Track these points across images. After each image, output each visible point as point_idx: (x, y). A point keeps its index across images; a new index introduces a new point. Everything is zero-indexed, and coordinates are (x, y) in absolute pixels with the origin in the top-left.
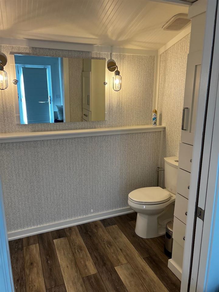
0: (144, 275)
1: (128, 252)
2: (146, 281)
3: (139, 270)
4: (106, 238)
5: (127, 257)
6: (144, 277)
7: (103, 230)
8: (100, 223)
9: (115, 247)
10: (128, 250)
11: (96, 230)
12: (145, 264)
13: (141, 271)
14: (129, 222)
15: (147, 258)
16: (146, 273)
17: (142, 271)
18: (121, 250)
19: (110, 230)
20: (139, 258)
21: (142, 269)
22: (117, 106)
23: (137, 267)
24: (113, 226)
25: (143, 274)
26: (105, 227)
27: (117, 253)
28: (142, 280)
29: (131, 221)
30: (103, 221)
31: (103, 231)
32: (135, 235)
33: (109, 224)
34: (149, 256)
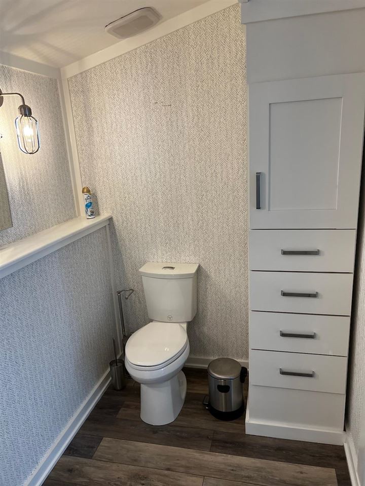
0: (243, 473)
1: (183, 463)
2: (254, 477)
3: (230, 473)
4: (120, 475)
5: (191, 471)
6: (247, 475)
7: (94, 467)
8: (70, 459)
9: (157, 474)
10: (178, 460)
11: (83, 477)
12: (223, 457)
13: (232, 472)
14: (118, 416)
15: (212, 446)
16: (239, 467)
17: (233, 470)
18: (168, 469)
19: (107, 456)
20: (206, 455)
21: (230, 468)
22: (20, 188)
23: (221, 471)
24: (102, 444)
25: (239, 473)
26: (91, 457)
27: (172, 480)
28: (251, 482)
29: (118, 412)
30: (71, 450)
31: (99, 468)
32: (155, 430)
33: (89, 447)
34: (211, 441)
